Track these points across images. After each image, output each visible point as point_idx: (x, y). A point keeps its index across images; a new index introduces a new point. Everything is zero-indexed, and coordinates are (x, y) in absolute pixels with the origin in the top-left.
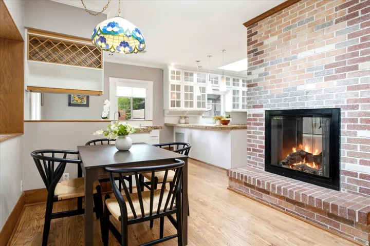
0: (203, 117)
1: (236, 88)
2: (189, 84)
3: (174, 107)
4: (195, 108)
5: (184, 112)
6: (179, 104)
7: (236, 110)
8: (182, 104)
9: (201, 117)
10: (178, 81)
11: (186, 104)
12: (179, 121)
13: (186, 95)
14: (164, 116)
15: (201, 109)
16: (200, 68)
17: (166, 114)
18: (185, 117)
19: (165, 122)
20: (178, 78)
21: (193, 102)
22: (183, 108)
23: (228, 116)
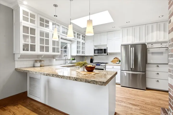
0: (56, 60)
1: (79, 40)
2: (45, 30)
3: (28, 50)
4: (51, 52)
5: (38, 56)
6: (33, 48)
7: (79, 54)
8: (38, 48)
9: (55, 60)
10: (31, 24)
11: (42, 48)
12: (34, 65)
13: (42, 40)
14: (14, 60)
15: (56, 53)
16: (55, 17)
17: (16, 58)
18: (40, 61)
19: (16, 67)
20: (32, 22)
21: (48, 47)
22: (38, 52)
23: (73, 59)
